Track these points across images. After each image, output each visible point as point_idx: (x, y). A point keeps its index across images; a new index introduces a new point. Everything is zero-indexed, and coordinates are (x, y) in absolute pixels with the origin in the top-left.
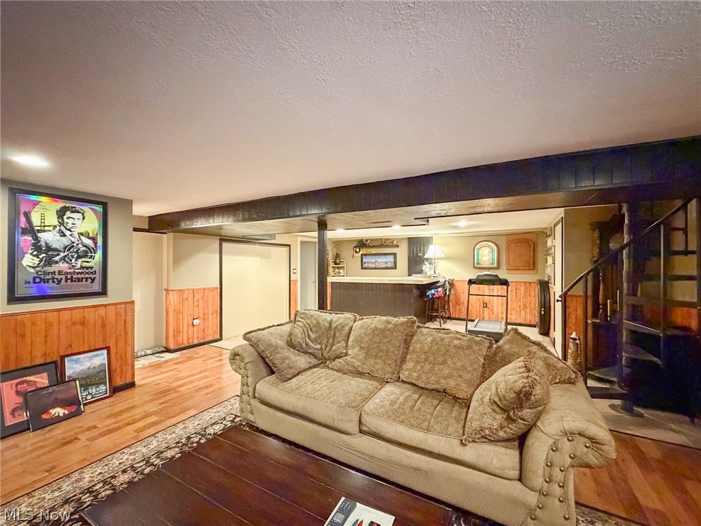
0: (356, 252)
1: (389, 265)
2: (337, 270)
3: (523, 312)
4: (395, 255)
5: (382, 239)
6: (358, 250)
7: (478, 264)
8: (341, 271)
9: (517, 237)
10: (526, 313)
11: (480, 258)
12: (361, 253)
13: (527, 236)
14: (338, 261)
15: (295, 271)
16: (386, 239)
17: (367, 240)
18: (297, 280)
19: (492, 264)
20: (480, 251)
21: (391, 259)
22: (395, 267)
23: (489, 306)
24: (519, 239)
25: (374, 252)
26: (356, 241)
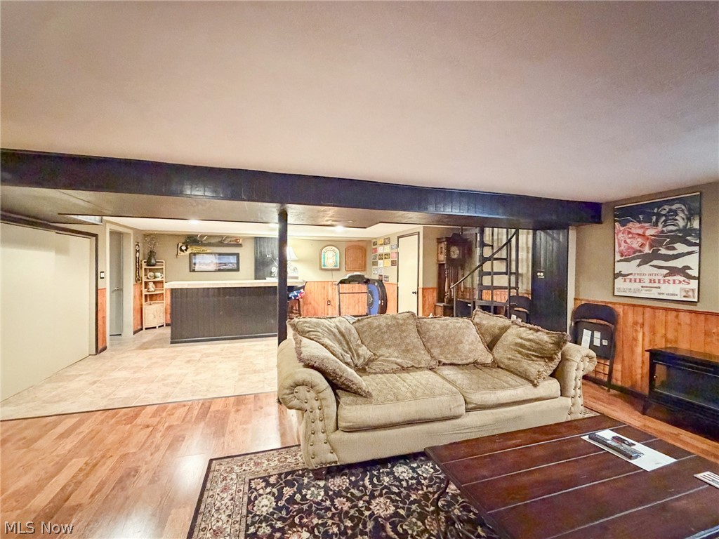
0: (182, 250)
1: (230, 267)
2: (152, 274)
3: (357, 306)
4: (237, 255)
5: (222, 237)
6: (184, 248)
7: (324, 266)
8: (158, 274)
9: (355, 243)
10: (359, 307)
11: (326, 261)
12: (189, 251)
13: (361, 244)
14: (153, 261)
15: (102, 275)
16: (228, 237)
17: (202, 236)
18: (105, 289)
19: (336, 266)
20: (326, 254)
21: (233, 260)
22: (238, 270)
23: (332, 303)
24: (356, 246)
25: (208, 251)
26: (183, 235)
